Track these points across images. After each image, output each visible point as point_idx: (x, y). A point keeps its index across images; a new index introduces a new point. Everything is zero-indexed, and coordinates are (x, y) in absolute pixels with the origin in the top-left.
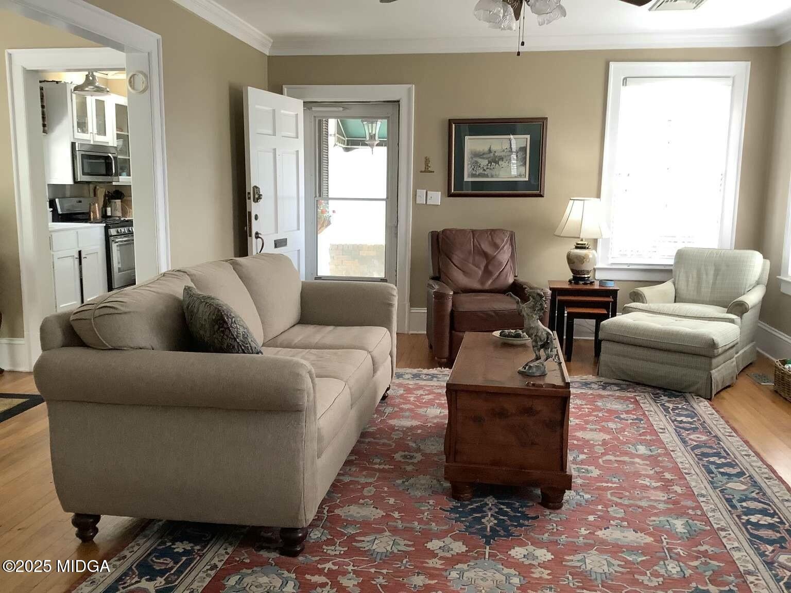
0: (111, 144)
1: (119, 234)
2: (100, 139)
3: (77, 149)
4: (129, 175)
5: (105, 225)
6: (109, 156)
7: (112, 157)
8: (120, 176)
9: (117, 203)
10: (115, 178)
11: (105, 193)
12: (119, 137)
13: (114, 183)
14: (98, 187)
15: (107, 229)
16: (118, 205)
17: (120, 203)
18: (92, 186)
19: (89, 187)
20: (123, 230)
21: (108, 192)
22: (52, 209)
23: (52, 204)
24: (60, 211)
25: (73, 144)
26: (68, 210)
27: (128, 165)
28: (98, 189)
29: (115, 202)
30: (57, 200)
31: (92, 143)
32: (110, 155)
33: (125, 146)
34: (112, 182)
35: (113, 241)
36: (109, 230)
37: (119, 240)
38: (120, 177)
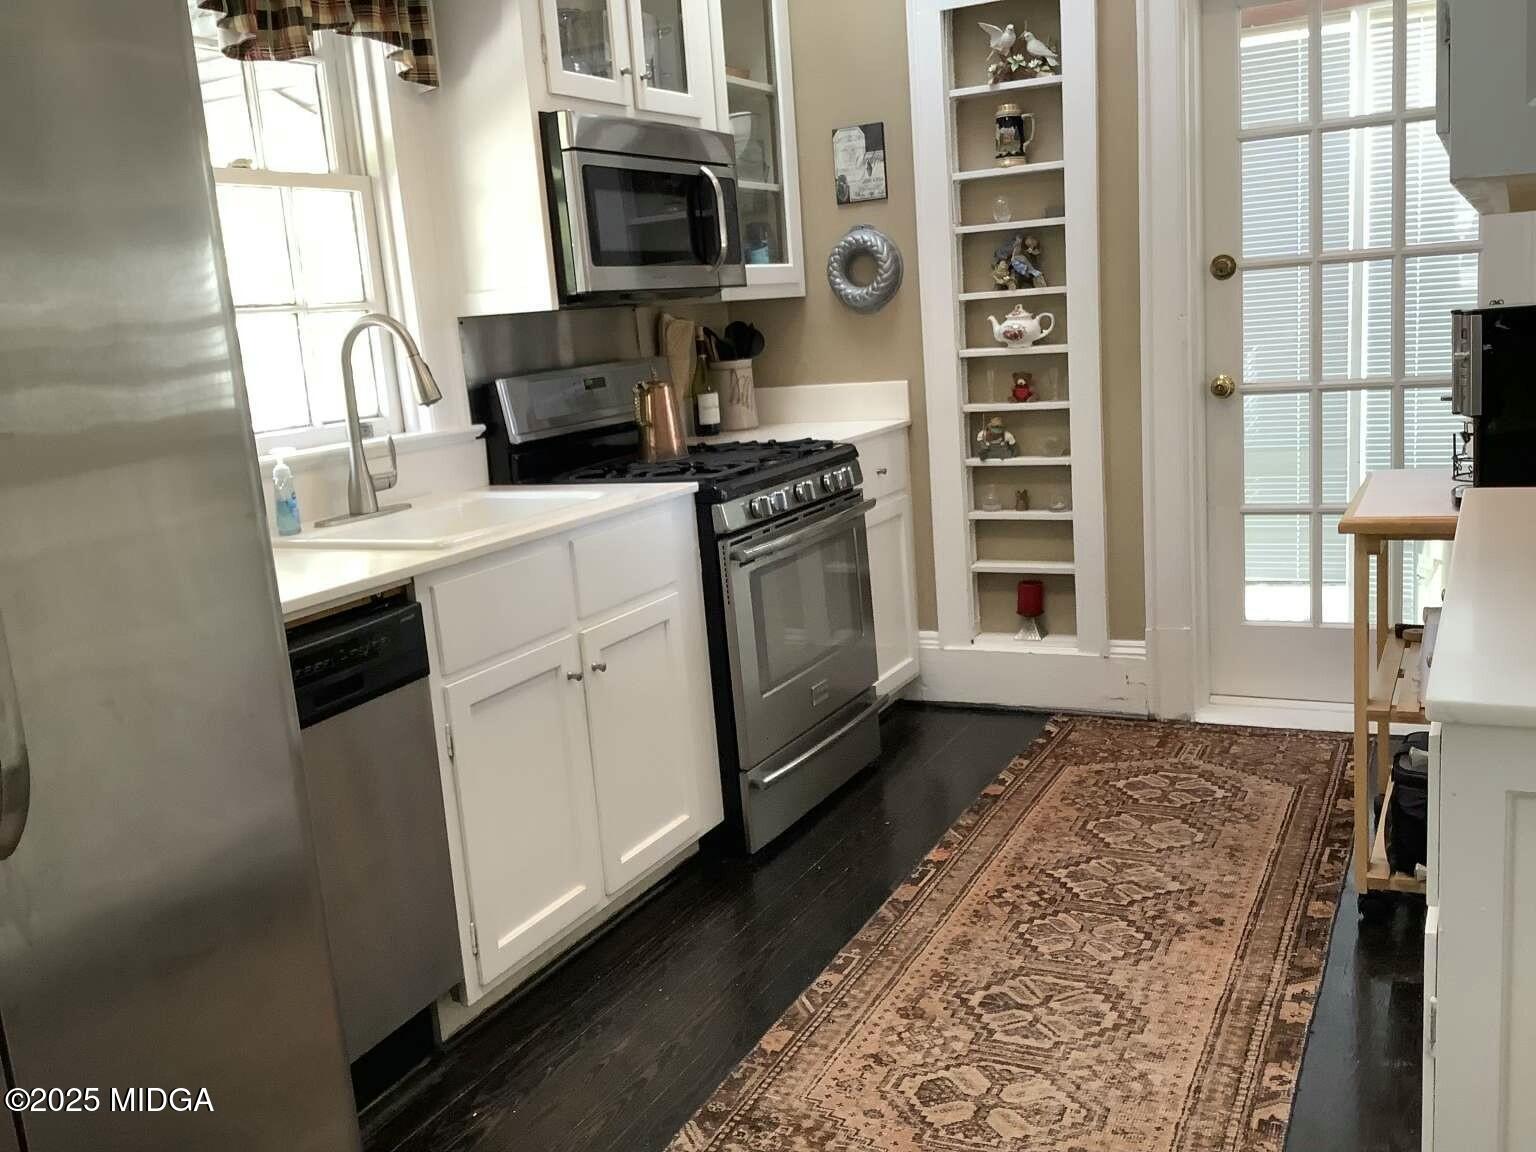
0: (708, 124)
1: (761, 523)
2: (663, 103)
3: (564, 144)
4: (779, 256)
5: (694, 486)
6: (704, 176)
7: (715, 181)
8: (749, 261)
9: (739, 373)
10: (730, 273)
11: (697, 337)
12: (737, 100)
13: (727, 295)
14: (667, 317)
15: (705, 503)
16: (741, 382)
17: (749, 373)
18: (643, 315)
19: (635, 319)
20: (772, 500)
21: (707, 331)
22: (482, 428)
23: (483, 402)
24: (515, 436)
25: (547, 124)
26: (555, 422)
27: (772, 221)
28: (668, 325)
29: (732, 371)
30: (500, 385)
31: (630, 114)
32: (705, 169)
33: (761, 143)
34: (718, 289)
35: (733, 557)
36: (714, 506)
37: (760, 548)
38: (747, 266)
